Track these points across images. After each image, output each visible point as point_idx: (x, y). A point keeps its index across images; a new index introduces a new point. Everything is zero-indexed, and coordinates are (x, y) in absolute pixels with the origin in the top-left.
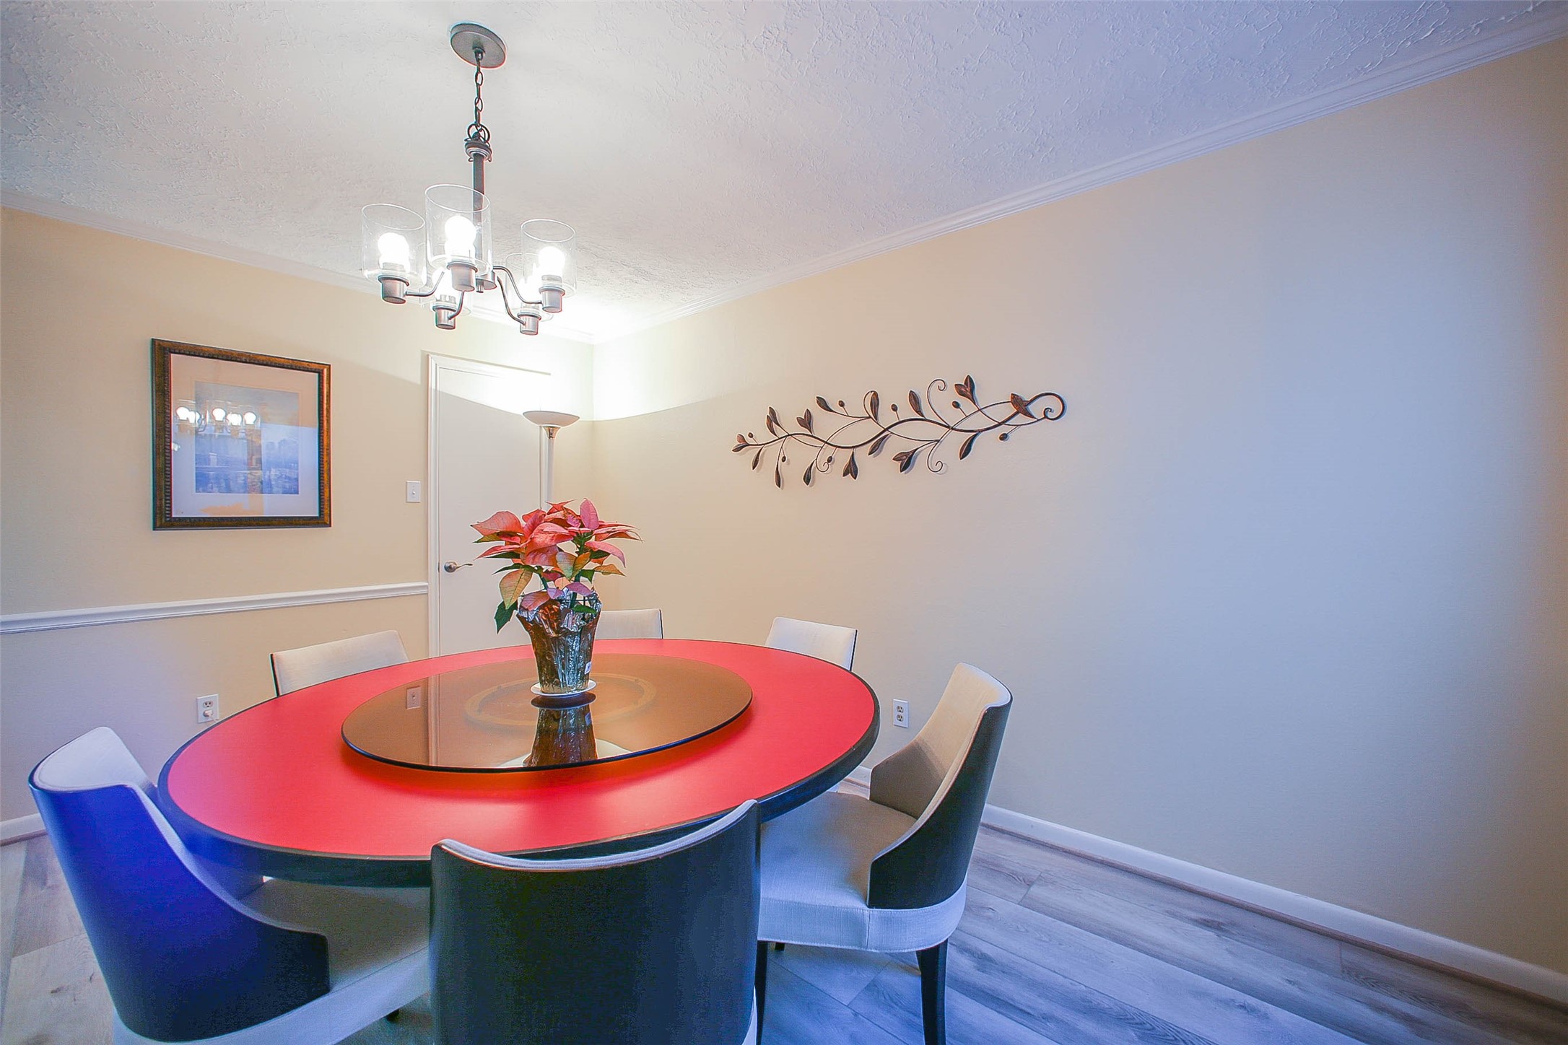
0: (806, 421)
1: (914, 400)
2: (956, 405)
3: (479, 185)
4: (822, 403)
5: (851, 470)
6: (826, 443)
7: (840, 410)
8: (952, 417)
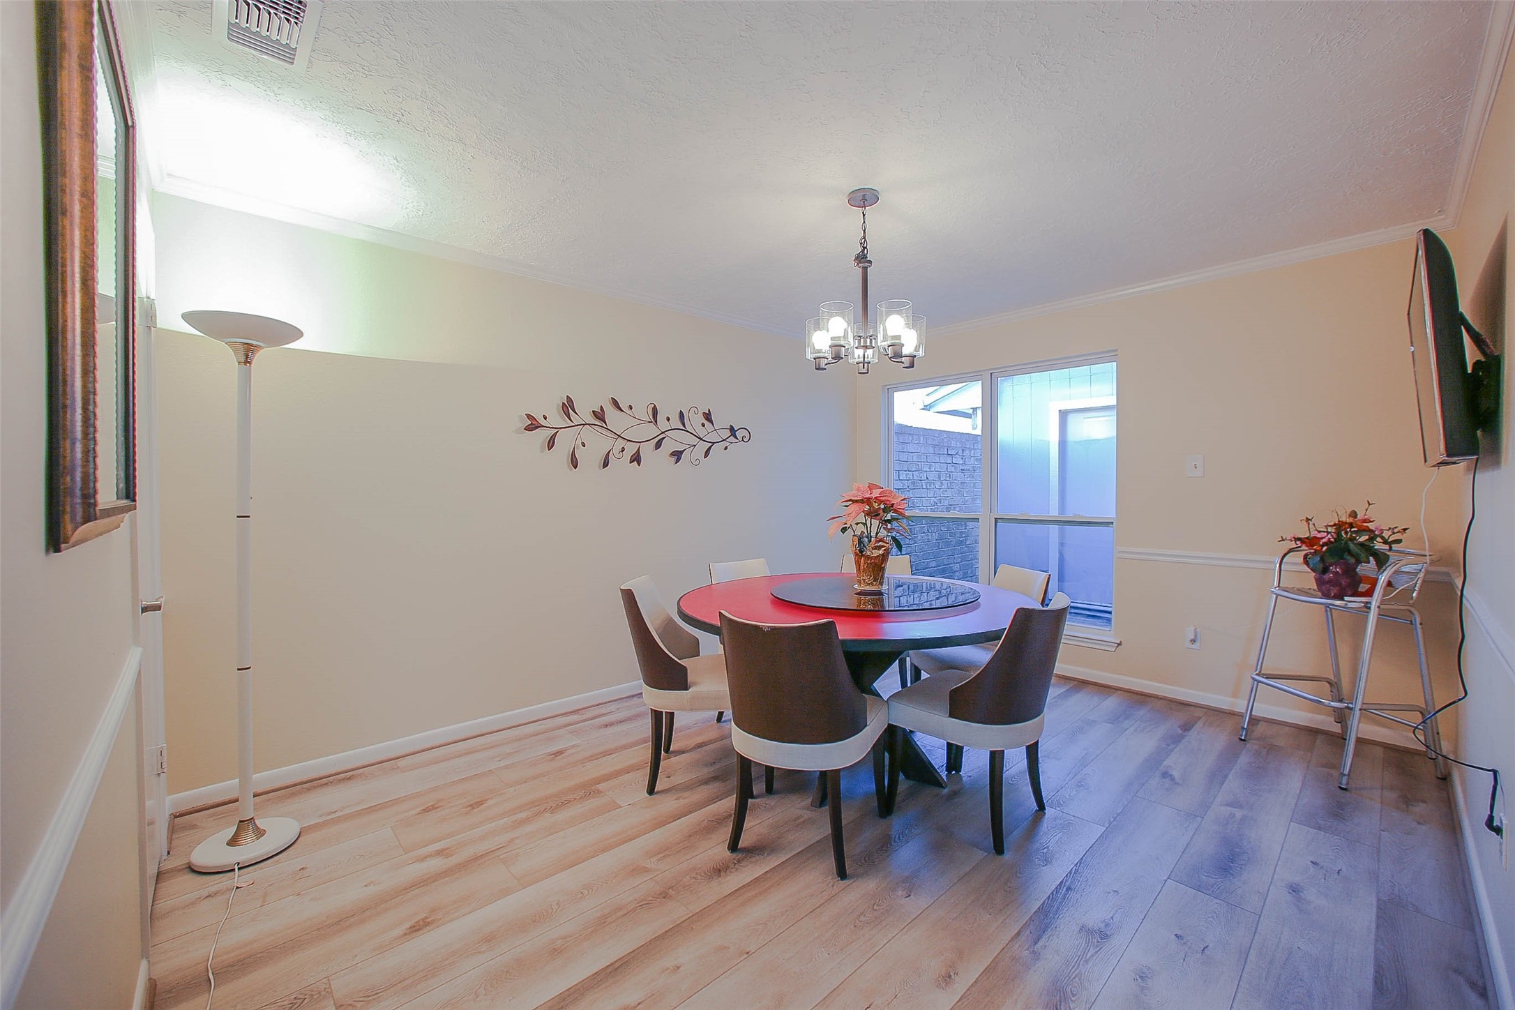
0: (599, 415)
1: (682, 415)
2: (703, 425)
4: (615, 404)
5: (636, 458)
6: (619, 436)
7: (629, 412)
8: (701, 432)
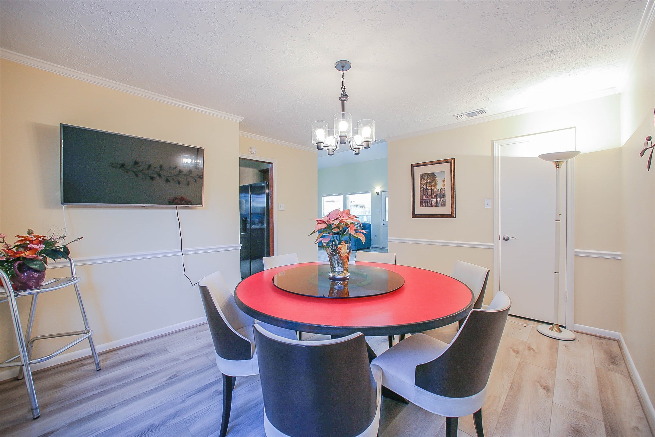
3: (343, 110)
